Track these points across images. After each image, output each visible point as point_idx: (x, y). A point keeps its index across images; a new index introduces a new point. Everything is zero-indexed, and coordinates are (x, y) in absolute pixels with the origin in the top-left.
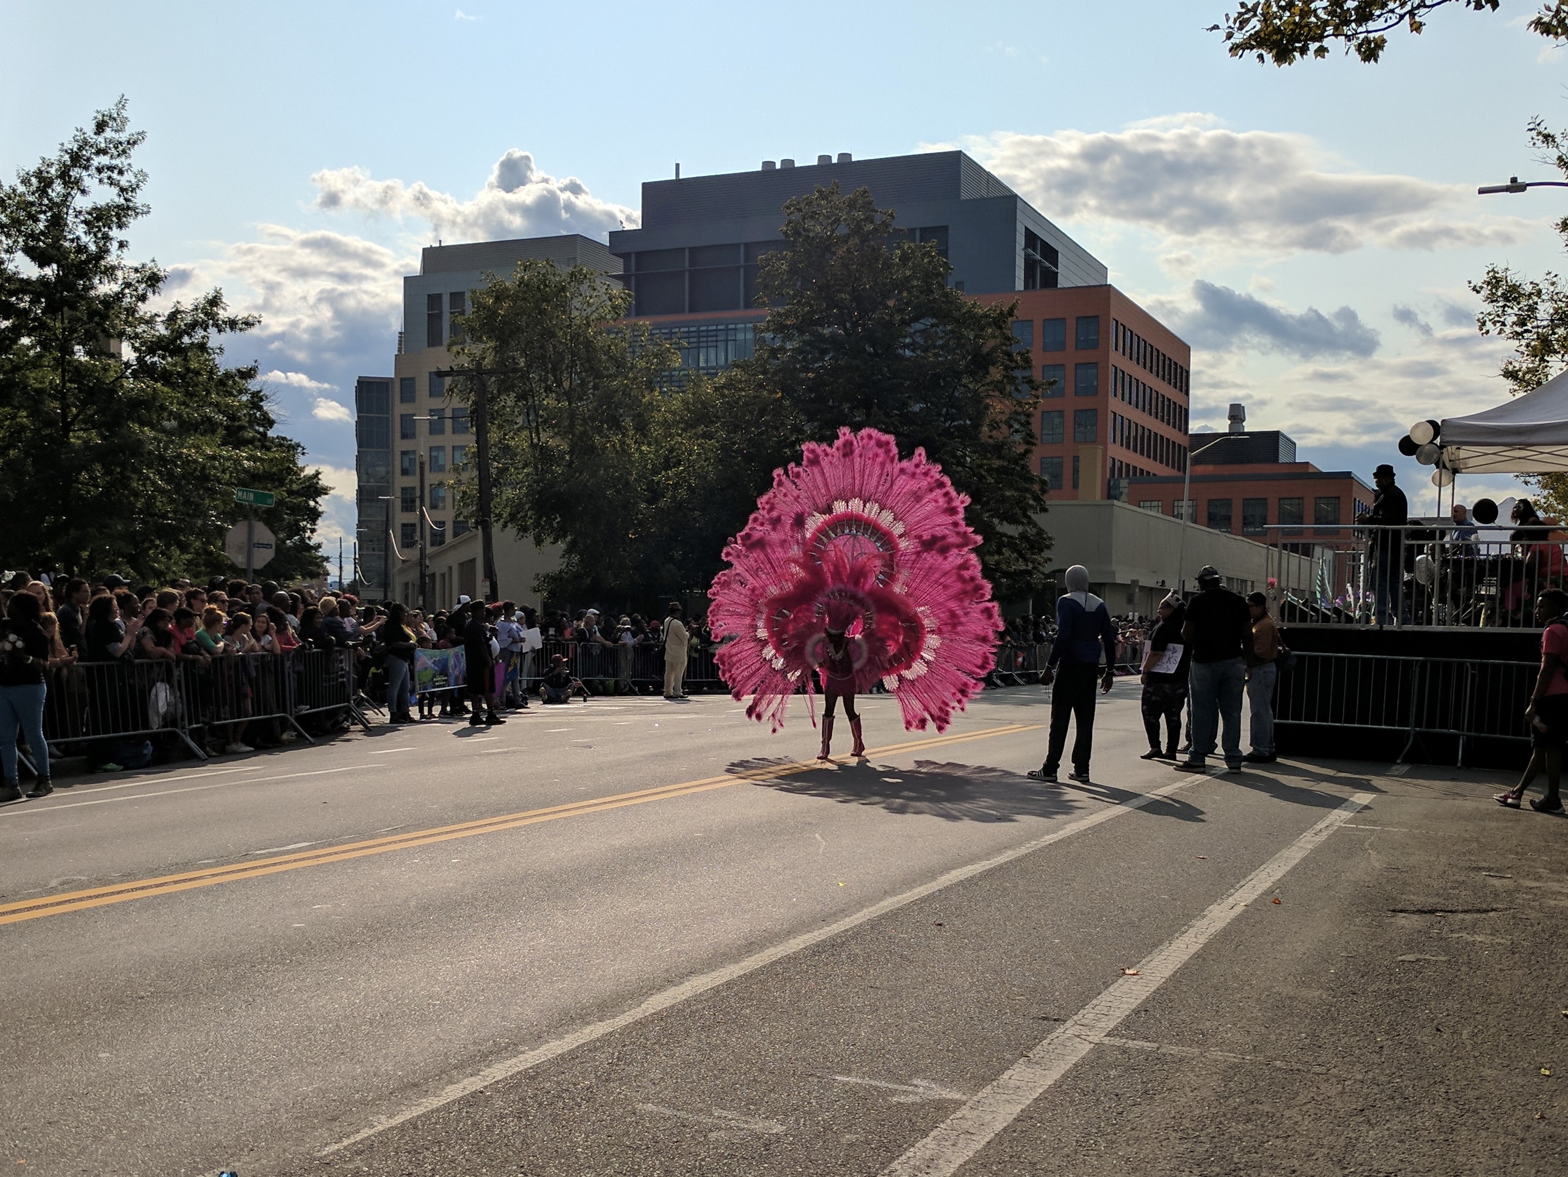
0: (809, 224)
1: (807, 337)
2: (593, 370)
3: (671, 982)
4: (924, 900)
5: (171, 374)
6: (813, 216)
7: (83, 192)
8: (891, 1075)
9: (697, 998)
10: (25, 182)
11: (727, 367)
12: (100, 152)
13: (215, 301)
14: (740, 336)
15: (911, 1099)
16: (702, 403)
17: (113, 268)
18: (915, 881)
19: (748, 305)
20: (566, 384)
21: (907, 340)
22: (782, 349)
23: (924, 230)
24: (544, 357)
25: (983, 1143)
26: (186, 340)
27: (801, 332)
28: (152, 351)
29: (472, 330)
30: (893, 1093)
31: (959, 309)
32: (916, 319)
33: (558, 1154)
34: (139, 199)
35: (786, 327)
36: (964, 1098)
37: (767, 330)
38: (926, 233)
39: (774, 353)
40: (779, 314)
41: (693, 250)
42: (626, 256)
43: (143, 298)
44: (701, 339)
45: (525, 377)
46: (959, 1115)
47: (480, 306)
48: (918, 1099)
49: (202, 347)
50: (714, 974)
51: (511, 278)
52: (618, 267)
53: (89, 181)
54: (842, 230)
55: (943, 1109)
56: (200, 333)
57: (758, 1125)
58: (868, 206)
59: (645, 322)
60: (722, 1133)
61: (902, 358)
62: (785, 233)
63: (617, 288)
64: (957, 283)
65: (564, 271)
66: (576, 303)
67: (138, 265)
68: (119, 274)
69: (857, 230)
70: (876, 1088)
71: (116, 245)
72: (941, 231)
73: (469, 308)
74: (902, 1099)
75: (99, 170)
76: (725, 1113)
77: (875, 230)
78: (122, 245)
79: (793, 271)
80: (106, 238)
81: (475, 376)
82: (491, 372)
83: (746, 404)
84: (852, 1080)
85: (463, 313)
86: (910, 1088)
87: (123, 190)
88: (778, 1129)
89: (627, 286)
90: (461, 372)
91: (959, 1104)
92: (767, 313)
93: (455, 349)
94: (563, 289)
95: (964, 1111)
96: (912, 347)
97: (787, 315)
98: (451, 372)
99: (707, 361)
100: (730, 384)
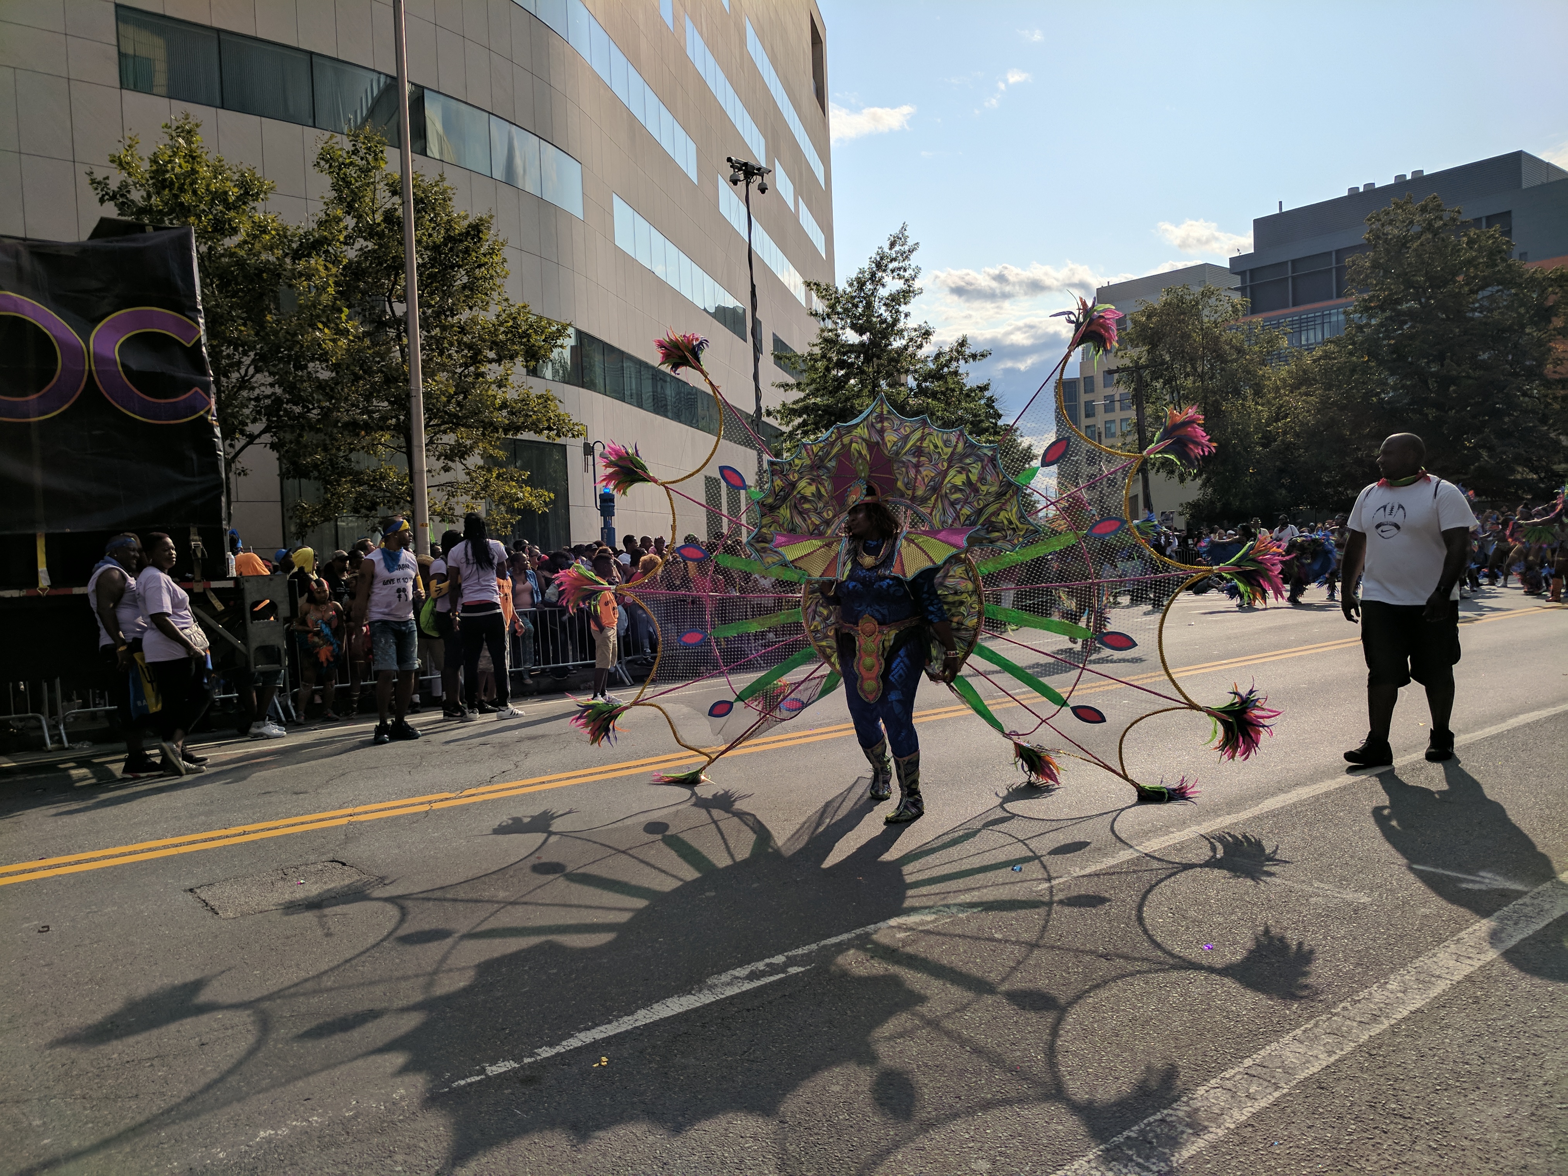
0: (1388, 229)
1: (1388, 313)
2: (1221, 357)
3: (1281, 790)
4: (1493, 737)
5: (937, 392)
6: (1391, 222)
7: (883, 285)
9: (1302, 803)
10: (851, 285)
11: (1324, 343)
12: (893, 260)
13: (963, 343)
14: (1334, 319)
15: (1478, 887)
16: (1304, 371)
17: (902, 331)
18: (1485, 722)
19: (1339, 296)
20: (1199, 370)
21: (1477, 305)
22: (1368, 325)
23: (1488, 218)
24: (1183, 351)
25: (1542, 925)
26: (946, 370)
27: (1384, 311)
28: (925, 380)
29: (1131, 340)
31: (1521, 276)
32: (1482, 288)
33: (1196, 903)
34: (917, 284)
35: (1371, 308)
36: (1526, 889)
37: (1355, 312)
38: (1491, 220)
39: (1360, 328)
40: (1364, 300)
41: (1294, 262)
42: (1242, 274)
43: (920, 346)
44: (1301, 325)
45: (1170, 368)
46: (1520, 901)
47: (1135, 322)
48: (1483, 887)
49: (956, 373)
50: (1315, 787)
51: (1158, 300)
52: (1237, 282)
53: (887, 279)
54: (1416, 229)
55: (1506, 896)
56: (955, 364)
57: (1349, 896)
58: (1438, 208)
59: (1258, 319)
60: (1320, 899)
61: (1472, 319)
62: (1368, 239)
63: (1237, 298)
64: (1521, 255)
65: (1197, 290)
66: (1206, 312)
67: (916, 326)
68: (905, 333)
69: (1429, 227)
70: (1448, 877)
71: (903, 315)
72: (1505, 217)
73: (1130, 325)
74: (1470, 886)
75: (893, 271)
76: (1322, 885)
77: (1445, 225)
78: (906, 315)
79: (1375, 265)
80: (897, 311)
81: (1134, 372)
82: (1146, 367)
83: (1339, 369)
85: (1125, 329)
86: (1478, 879)
87: (907, 280)
88: (1365, 899)
89: (1244, 295)
90: (1125, 369)
91: (1520, 894)
92: (1354, 299)
93: (1119, 354)
94: (1197, 303)
95: (1527, 900)
96: (1481, 309)
97: (1371, 300)
98: (1118, 370)
99: (1307, 340)
100: (1326, 356)
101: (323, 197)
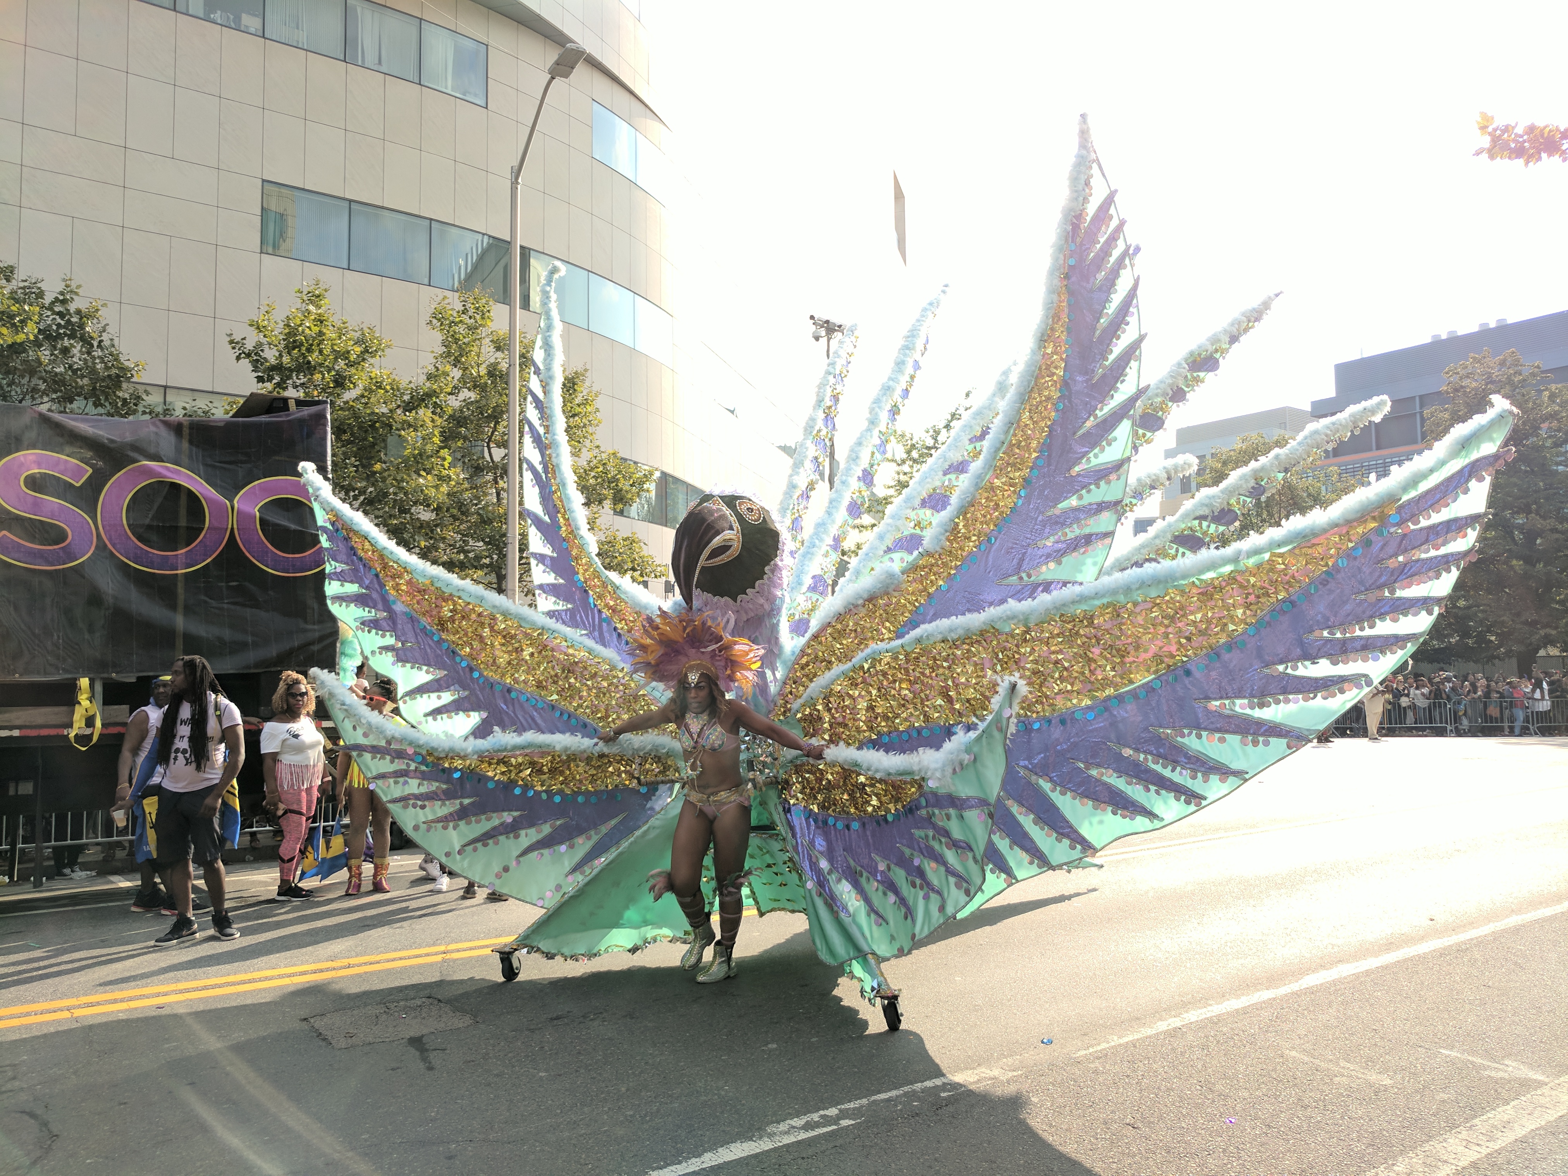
8: (1488, 1054)
15: (1501, 1074)
25: (1556, 1117)
30: (1485, 1068)
36: (1547, 1080)
46: (1539, 1092)
48: (1506, 1076)
55: (1526, 1086)
57: (1373, 1077)
60: (1344, 1079)
70: (1472, 1063)
74: (1493, 1074)
76: (1348, 1065)
84: (1454, 1054)
86: (1501, 1067)
88: (1388, 1082)
91: (1541, 1084)
95: (1546, 1090)
101: (433, 352)
